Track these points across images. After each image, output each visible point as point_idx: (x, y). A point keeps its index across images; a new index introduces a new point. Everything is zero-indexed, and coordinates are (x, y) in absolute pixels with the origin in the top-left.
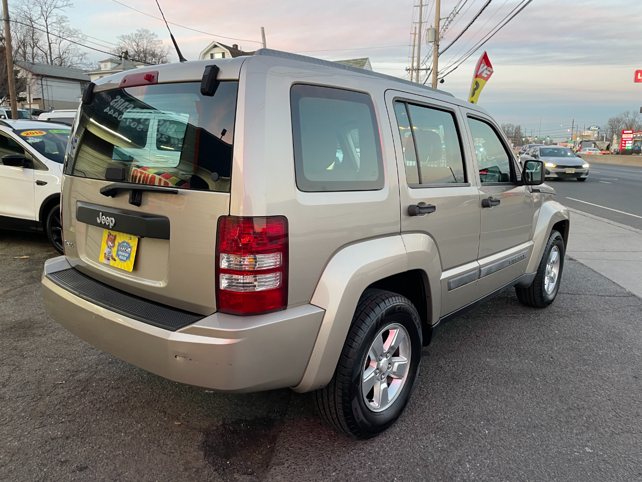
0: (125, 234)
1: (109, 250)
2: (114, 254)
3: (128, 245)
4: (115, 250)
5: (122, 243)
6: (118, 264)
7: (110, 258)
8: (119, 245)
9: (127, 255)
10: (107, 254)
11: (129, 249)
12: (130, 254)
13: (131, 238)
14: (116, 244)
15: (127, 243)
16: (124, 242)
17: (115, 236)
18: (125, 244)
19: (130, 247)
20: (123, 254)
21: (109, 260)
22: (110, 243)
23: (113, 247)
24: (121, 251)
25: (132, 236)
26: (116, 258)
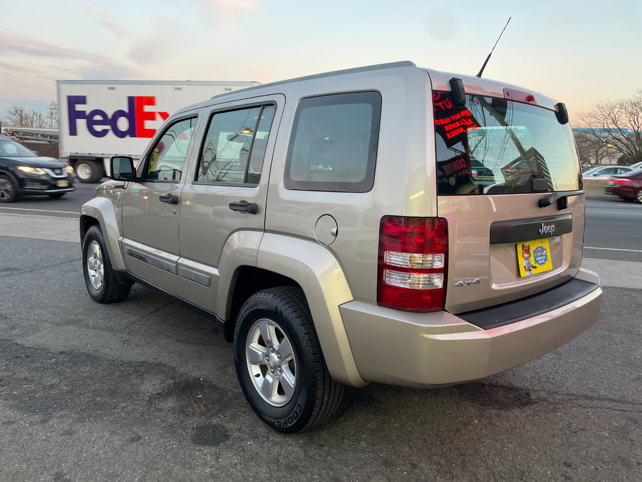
0: (536, 241)
1: (527, 261)
2: (533, 263)
3: (542, 248)
4: (532, 259)
5: (536, 250)
6: (540, 269)
7: (531, 268)
8: (535, 252)
9: (544, 258)
10: (527, 266)
11: (544, 252)
12: (546, 256)
13: (542, 242)
14: (532, 252)
15: (541, 248)
16: (538, 248)
17: (529, 246)
18: (539, 249)
19: (544, 250)
20: (541, 258)
21: (530, 270)
22: (526, 255)
23: (530, 256)
24: (538, 256)
25: (543, 240)
26: (536, 265)
